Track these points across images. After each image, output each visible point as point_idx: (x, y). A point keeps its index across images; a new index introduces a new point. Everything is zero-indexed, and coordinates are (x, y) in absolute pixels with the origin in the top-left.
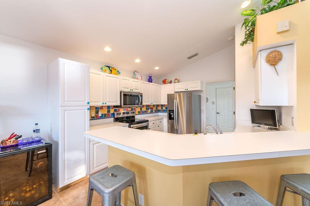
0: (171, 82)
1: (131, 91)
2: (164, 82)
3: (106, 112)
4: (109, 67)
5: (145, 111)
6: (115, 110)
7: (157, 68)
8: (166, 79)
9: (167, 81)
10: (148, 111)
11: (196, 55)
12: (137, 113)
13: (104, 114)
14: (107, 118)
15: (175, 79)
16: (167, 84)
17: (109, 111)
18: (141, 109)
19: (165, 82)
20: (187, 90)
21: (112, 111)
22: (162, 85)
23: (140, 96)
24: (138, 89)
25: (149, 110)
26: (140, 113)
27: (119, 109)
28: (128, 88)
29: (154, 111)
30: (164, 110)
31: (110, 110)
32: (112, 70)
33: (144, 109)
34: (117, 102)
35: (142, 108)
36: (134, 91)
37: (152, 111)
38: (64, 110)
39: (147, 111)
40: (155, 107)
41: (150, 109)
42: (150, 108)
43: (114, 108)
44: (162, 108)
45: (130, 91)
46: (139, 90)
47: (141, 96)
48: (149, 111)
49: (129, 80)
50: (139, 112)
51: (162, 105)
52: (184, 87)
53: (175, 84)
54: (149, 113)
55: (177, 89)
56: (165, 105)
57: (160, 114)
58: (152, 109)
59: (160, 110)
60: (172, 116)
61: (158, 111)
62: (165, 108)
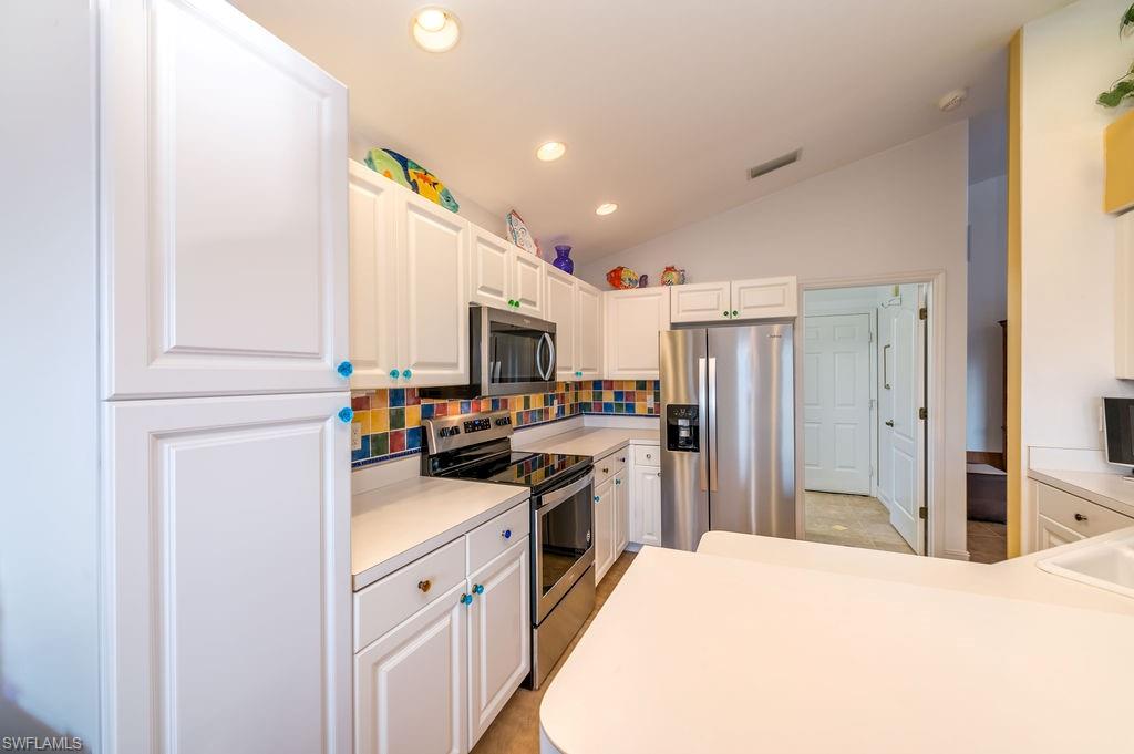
0: (643, 282)
1: (512, 309)
2: (615, 280)
3: (384, 427)
4: (403, 161)
5: (540, 411)
6: (427, 413)
7: (606, 209)
8: (622, 269)
9: (624, 275)
10: (551, 408)
11: (791, 159)
12: (514, 420)
13: (376, 438)
14: (392, 457)
15: (669, 269)
16: (626, 288)
17: (397, 420)
19: (619, 279)
20: (734, 318)
21: (413, 415)
22: (605, 293)
23: (547, 335)
24: (534, 304)
25: (552, 404)
26: (522, 421)
27: (445, 405)
28: (500, 293)
29: (567, 412)
30: (608, 406)
31: (401, 414)
32: (420, 182)
33: (537, 402)
34: (455, 365)
36: (524, 309)
37: (563, 409)
38: (159, 436)
39: (547, 411)
40: (572, 392)
41: (556, 401)
42: (557, 395)
43: (424, 402)
44: (598, 396)
45: (509, 307)
46: (537, 309)
48: (554, 409)
49: (503, 251)
50: (520, 415)
51: (597, 384)
52: (718, 304)
53: (675, 288)
54: (552, 422)
55: (683, 311)
56: (610, 384)
57: (588, 421)
58: (562, 398)
59: (588, 404)
60: (684, 434)
61: (581, 409)
62: (612, 396)
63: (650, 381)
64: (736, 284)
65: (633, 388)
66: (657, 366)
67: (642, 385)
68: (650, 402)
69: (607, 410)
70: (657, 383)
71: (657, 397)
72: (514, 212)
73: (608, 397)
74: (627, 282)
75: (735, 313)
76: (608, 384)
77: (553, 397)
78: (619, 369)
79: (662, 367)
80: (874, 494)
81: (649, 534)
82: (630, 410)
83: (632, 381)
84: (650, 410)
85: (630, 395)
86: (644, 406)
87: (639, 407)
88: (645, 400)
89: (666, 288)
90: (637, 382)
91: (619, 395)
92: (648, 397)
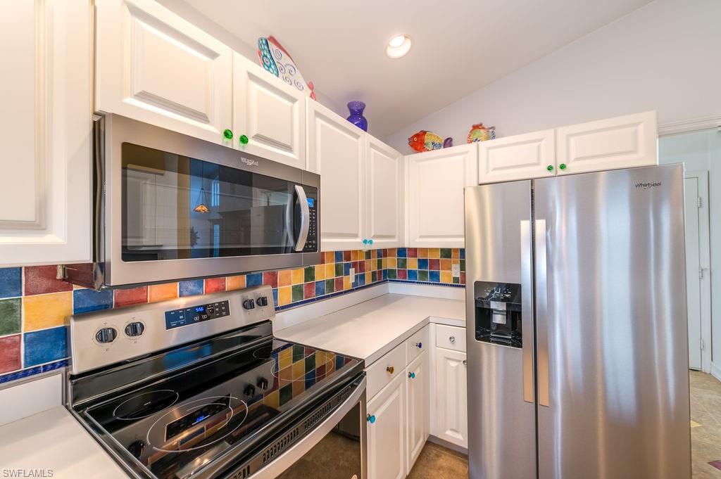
0: (448, 143)
1: (236, 144)
2: (418, 143)
5: (330, 283)
8: (425, 133)
9: (427, 139)
10: (345, 278)
12: (285, 296)
18: (309, 274)
20: (561, 173)
21: (47, 309)
22: (407, 157)
23: (300, 190)
24: (289, 148)
25: (347, 273)
26: (301, 297)
29: (368, 281)
30: (412, 274)
33: (325, 272)
35: (317, 267)
36: (254, 147)
37: (362, 277)
39: (340, 283)
40: (374, 260)
41: (352, 271)
42: (355, 265)
44: (403, 264)
45: (220, 141)
47: (313, 192)
48: (350, 279)
50: (297, 290)
51: (402, 252)
52: (539, 158)
53: (484, 144)
54: (346, 292)
55: (495, 169)
56: (414, 251)
57: (392, 288)
58: (360, 267)
59: (392, 271)
60: (499, 319)
61: (383, 276)
62: (416, 264)
63: (456, 250)
64: (563, 131)
65: (437, 256)
66: (463, 234)
67: (447, 253)
68: (456, 272)
69: (410, 277)
70: (463, 251)
71: (463, 267)
72: (272, 39)
73: (412, 264)
74: (431, 146)
75: (563, 167)
76: (412, 253)
77: (348, 266)
78: (421, 237)
79: (467, 234)
80: (706, 369)
81: (452, 430)
82: (434, 279)
83: (437, 249)
84: (456, 279)
85: (435, 263)
86: (449, 275)
87: (444, 276)
88: (450, 269)
89: (474, 145)
90: (442, 250)
91: (423, 263)
92: (453, 266)
